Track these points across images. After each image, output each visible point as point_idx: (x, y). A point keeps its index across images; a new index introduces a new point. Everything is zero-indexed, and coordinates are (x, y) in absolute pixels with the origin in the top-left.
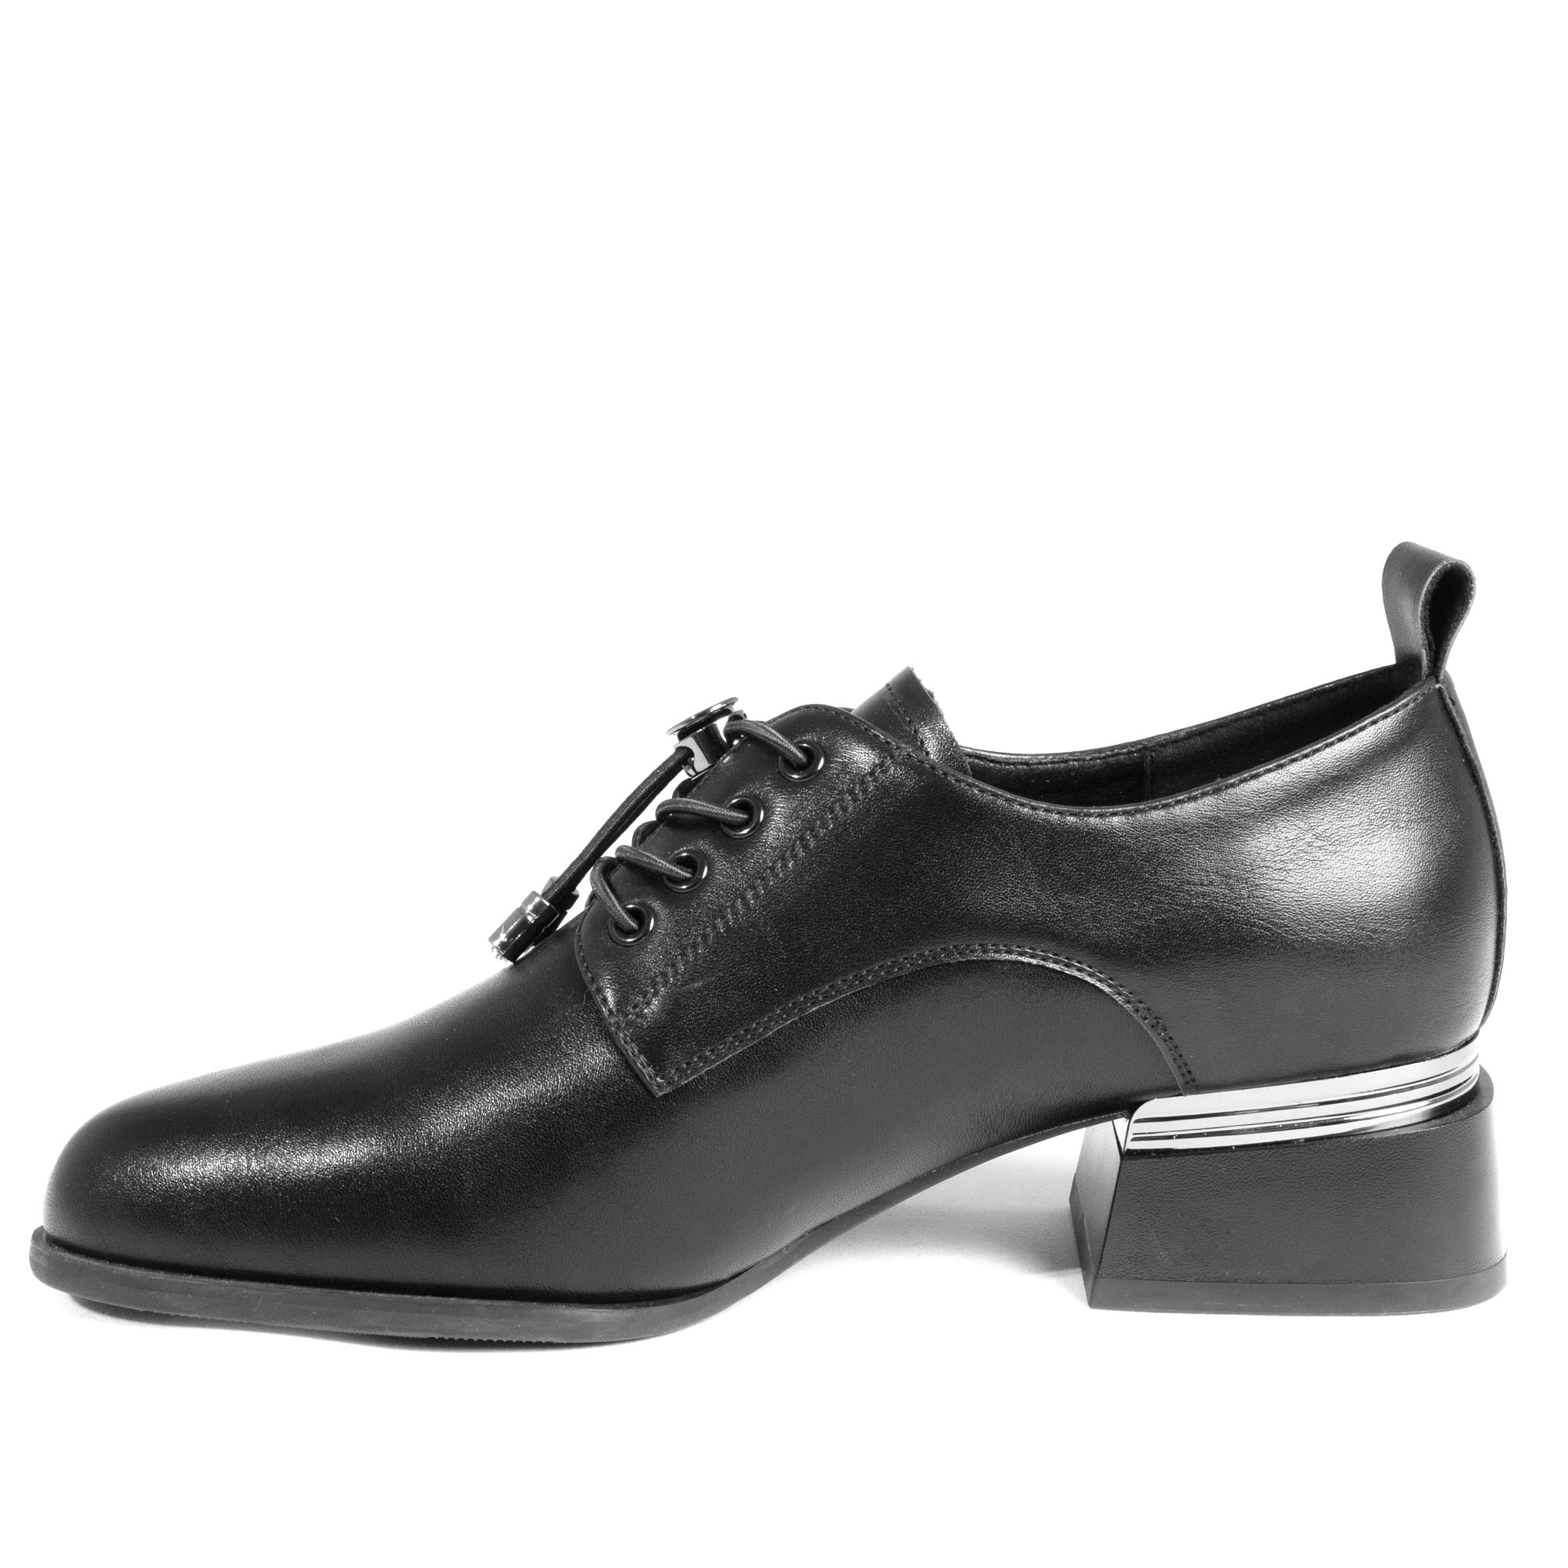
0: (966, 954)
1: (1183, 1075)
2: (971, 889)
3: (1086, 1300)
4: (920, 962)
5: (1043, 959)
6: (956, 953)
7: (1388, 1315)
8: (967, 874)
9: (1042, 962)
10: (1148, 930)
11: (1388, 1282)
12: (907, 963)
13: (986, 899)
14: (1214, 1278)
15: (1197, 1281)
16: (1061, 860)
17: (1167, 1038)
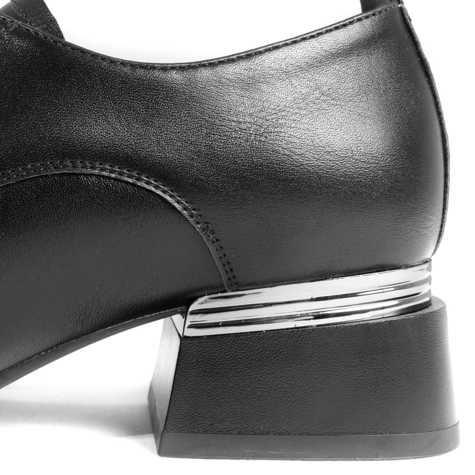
0: (60, 168)
1: (227, 272)
2: (64, 119)
3: (156, 450)
4: (24, 174)
5: (119, 174)
6: (52, 168)
7: (383, 460)
8: (61, 108)
9: (119, 176)
10: (199, 153)
11: (382, 434)
12: (14, 174)
13: (75, 126)
14: (252, 431)
15: (239, 433)
16: (133, 99)
17: (215, 240)
